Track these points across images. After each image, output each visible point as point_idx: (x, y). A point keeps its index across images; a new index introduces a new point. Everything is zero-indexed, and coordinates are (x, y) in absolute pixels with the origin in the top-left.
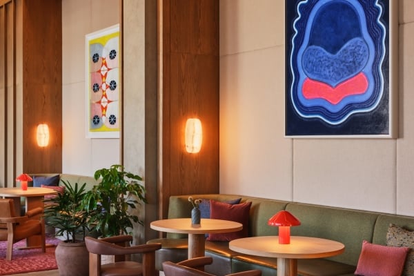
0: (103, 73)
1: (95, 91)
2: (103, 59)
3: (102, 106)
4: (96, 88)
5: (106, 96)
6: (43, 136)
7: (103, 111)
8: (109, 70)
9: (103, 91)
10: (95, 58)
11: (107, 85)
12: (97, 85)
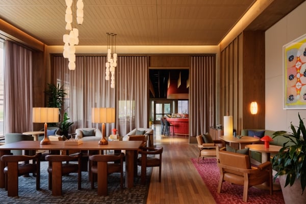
0: (298, 67)
1: (290, 79)
2: (298, 58)
3: (296, 88)
4: (291, 77)
5: (300, 82)
6: (254, 108)
7: (297, 91)
8: (303, 64)
9: (298, 79)
10: (291, 58)
11: (301, 74)
12: (292, 76)
